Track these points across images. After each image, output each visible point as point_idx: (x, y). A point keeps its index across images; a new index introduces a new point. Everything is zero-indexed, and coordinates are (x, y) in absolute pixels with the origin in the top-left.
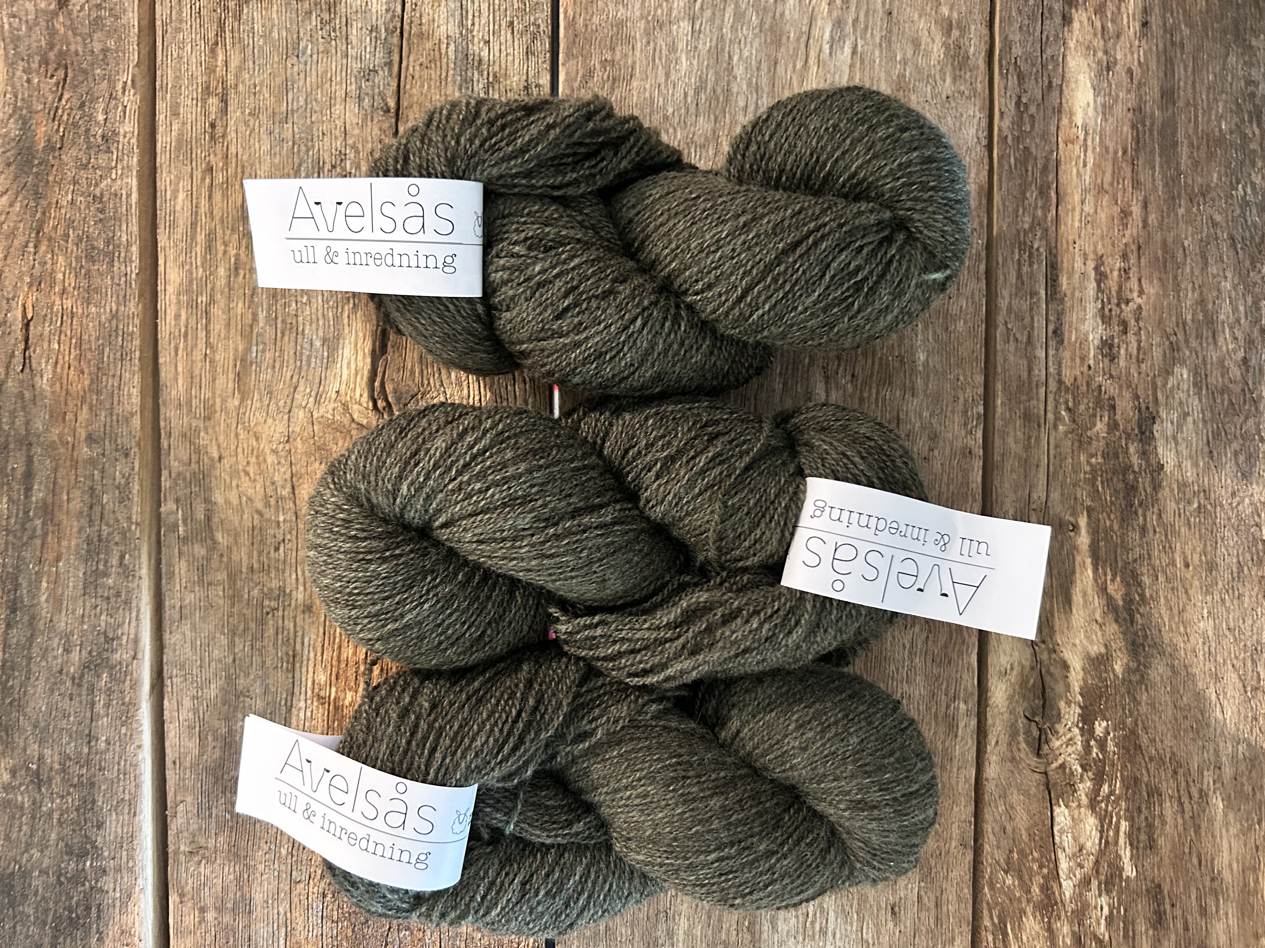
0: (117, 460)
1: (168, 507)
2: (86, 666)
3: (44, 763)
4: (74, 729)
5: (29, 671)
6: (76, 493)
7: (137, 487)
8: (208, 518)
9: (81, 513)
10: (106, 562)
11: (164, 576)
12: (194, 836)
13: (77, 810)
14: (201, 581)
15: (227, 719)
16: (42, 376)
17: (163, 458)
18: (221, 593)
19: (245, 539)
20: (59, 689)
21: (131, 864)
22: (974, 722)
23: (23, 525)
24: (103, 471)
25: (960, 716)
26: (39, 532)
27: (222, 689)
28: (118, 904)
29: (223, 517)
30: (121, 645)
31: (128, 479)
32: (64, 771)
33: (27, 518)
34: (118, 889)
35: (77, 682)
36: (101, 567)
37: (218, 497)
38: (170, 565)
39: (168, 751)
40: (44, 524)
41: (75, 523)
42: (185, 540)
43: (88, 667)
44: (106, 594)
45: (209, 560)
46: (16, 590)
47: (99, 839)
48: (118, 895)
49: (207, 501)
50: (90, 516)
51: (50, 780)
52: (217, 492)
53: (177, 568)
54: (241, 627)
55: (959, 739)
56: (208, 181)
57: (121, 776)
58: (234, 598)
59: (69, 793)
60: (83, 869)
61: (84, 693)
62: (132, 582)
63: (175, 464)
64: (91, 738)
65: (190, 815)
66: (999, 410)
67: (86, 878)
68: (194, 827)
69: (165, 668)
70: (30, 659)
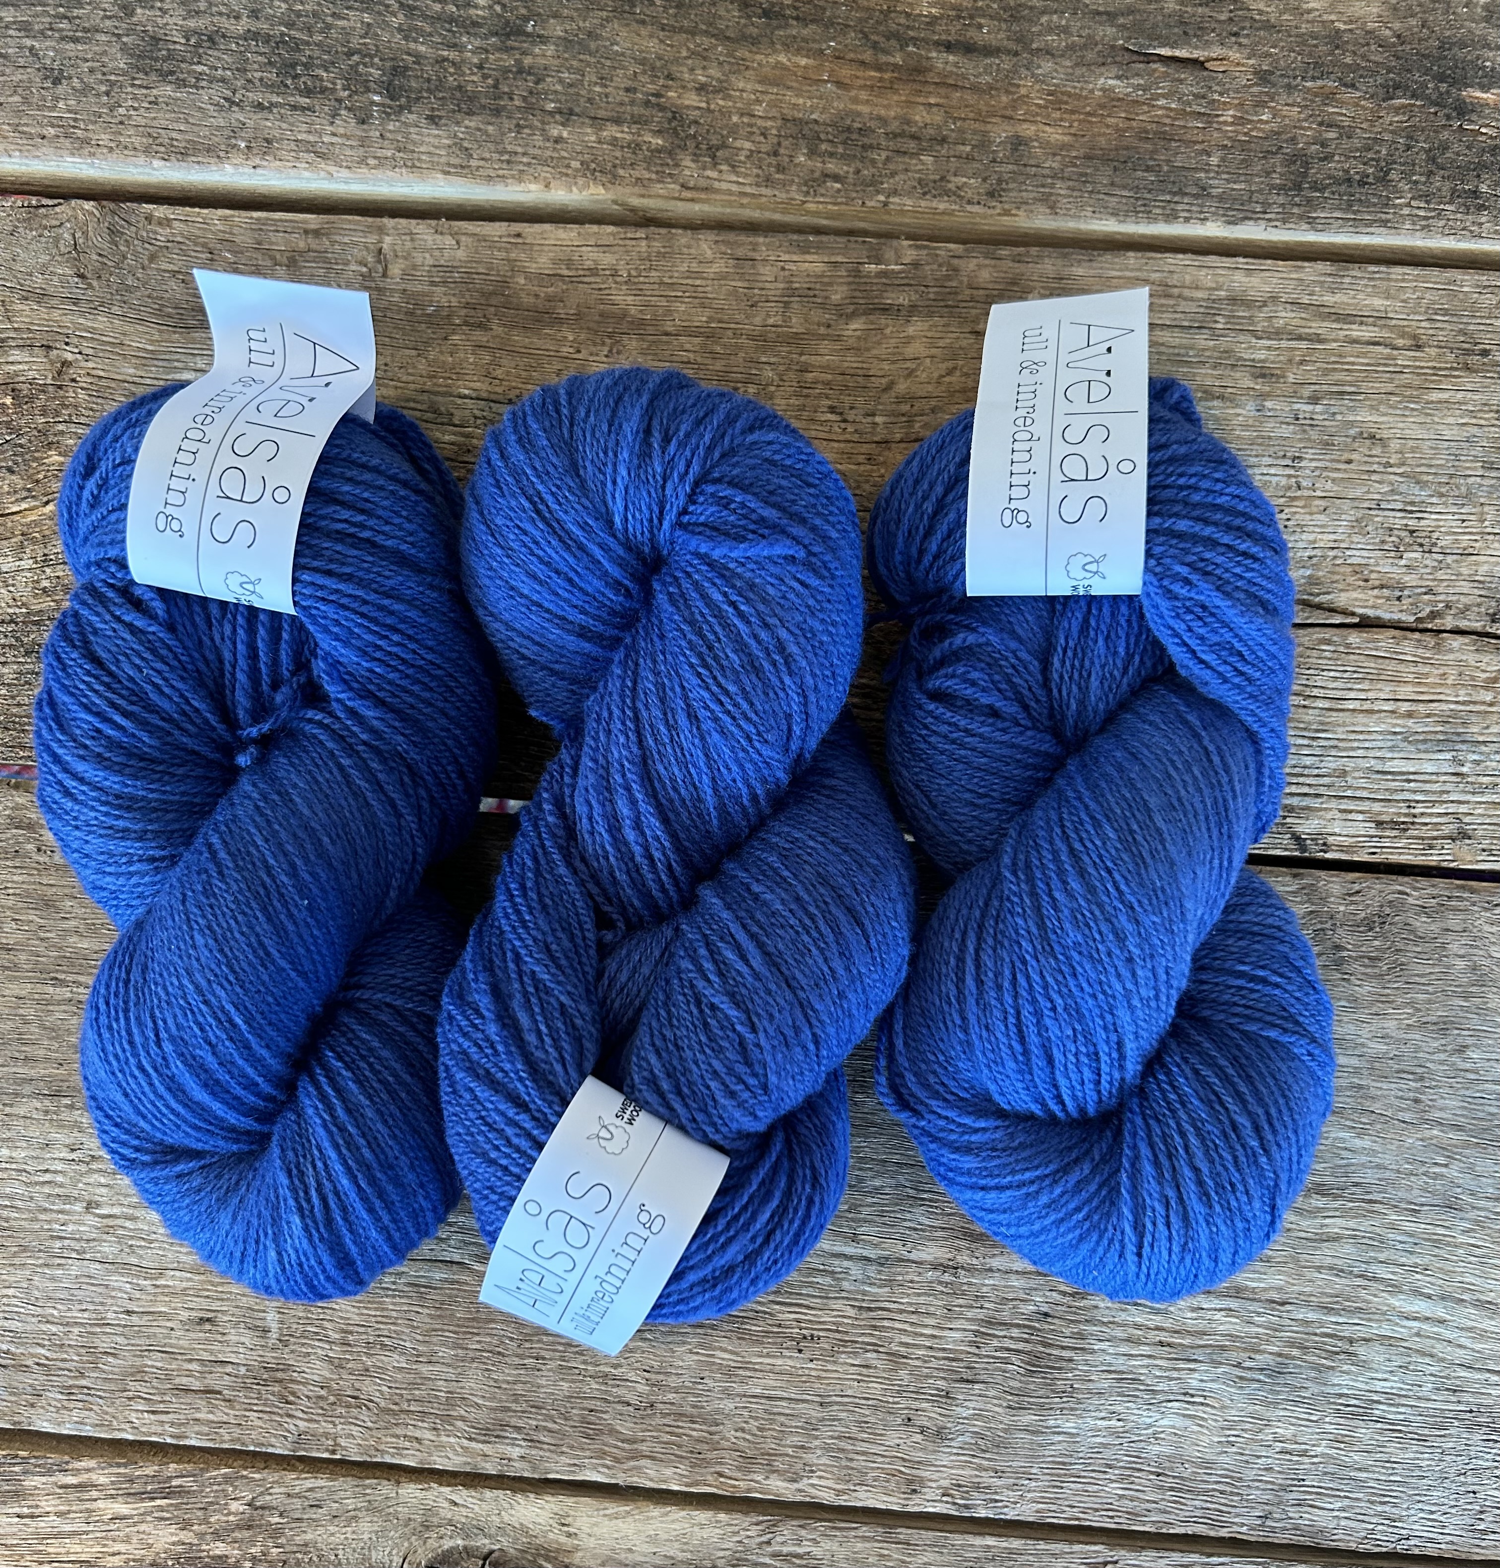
0: (985, 180)
1: (909, 252)
2: (676, 115)
3: (533, 43)
4: (582, 92)
5: (673, 30)
6: (938, 117)
7: (942, 206)
8: (885, 310)
9: (908, 122)
10: (832, 155)
11: (802, 238)
12: (406, 258)
13: (460, 88)
14: (791, 292)
15: (579, 316)
16: (1118, 77)
17: (983, 248)
18: (771, 321)
19: (851, 362)
20: (644, 72)
21: (372, 162)
22: (491, 1469)
23: (896, 36)
24: (969, 158)
25: (501, 1448)
26: (884, 58)
27: (625, 315)
28: (311, 138)
29: (888, 331)
30: (704, 169)
31: (956, 194)
32: (520, 71)
33: (904, 42)
34: (335, 140)
35: (654, 101)
36: (823, 147)
37: (916, 327)
38: (819, 248)
39: (537, 228)
40: (896, 67)
41: (892, 114)
42: (856, 272)
43: (674, 118)
44: (782, 151)
45: (823, 306)
46: (797, 18)
47: (412, 117)
48: (326, 139)
49: (913, 309)
50: (902, 135)
51: (507, 50)
52: (926, 325)
53: (815, 257)
54: (718, 349)
55: (465, 1443)
56: (1400, 342)
57: (506, 157)
58: (762, 340)
59: (485, 77)
60: (368, 90)
61: (636, 110)
62: (799, 191)
63: (972, 264)
64: (567, 115)
65: (437, 253)
66: (978, 1541)
67: (356, 92)
68: (418, 257)
69: (663, 231)
70: (693, 32)
